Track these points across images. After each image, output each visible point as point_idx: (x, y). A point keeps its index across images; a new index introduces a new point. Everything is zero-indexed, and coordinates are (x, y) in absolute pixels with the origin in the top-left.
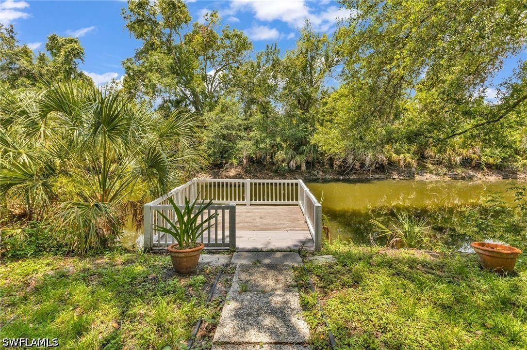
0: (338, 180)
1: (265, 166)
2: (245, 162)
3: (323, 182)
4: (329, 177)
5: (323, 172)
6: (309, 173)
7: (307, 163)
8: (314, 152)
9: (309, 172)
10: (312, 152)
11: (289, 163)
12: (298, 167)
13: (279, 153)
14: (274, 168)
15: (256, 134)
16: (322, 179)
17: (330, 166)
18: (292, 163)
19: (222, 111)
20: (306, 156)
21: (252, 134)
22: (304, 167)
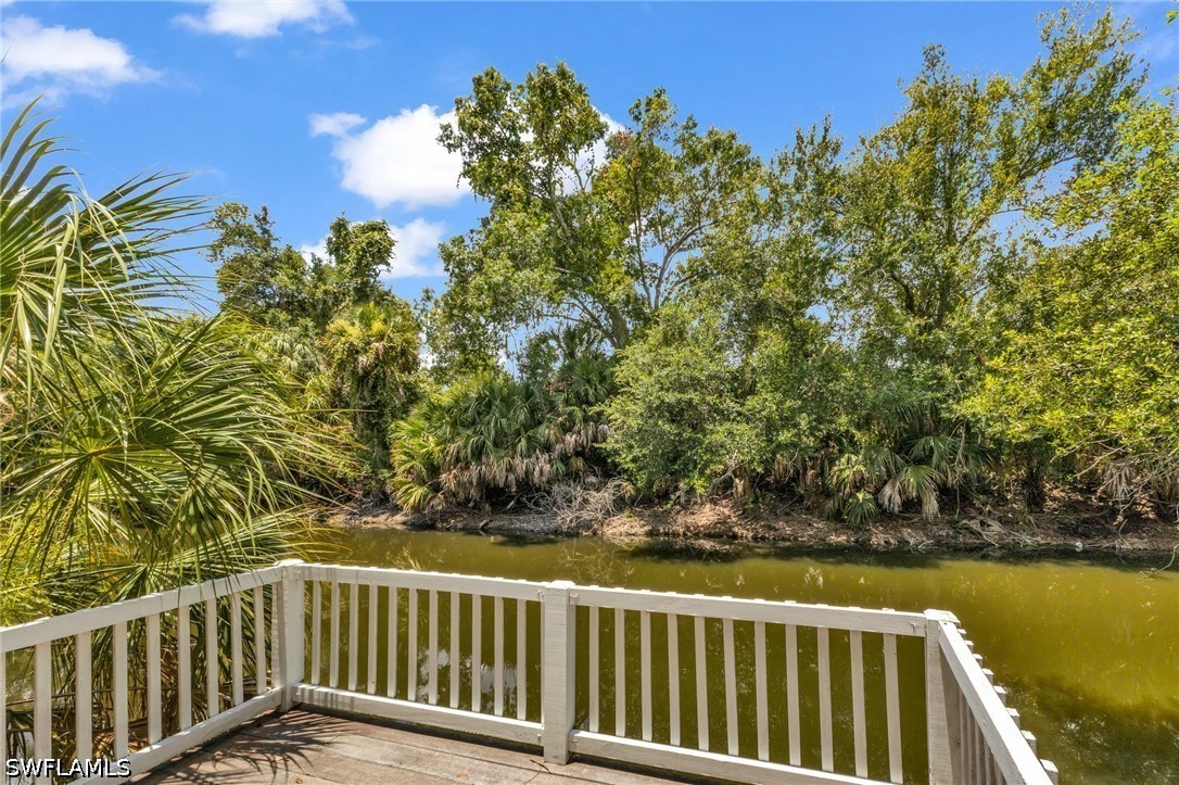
0: (1065, 555)
1: (802, 498)
2: (740, 489)
3: (1002, 559)
4: (1027, 540)
5: (1003, 521)
6: (953, 524)
7: (944, 491)
8: (966, 457)
9: (949, 522)
10: (960, 456)
11: (878, 491)
12: (912, 505)
13: (843, 460)
14: (830, 505)
15: (765, 401)
16: (1002, 547)
17: (1029, 505)
18: (888, 490)
19: (667, 341)
20: (938, 467)
21: (752, 402)
22: (931, 505)
